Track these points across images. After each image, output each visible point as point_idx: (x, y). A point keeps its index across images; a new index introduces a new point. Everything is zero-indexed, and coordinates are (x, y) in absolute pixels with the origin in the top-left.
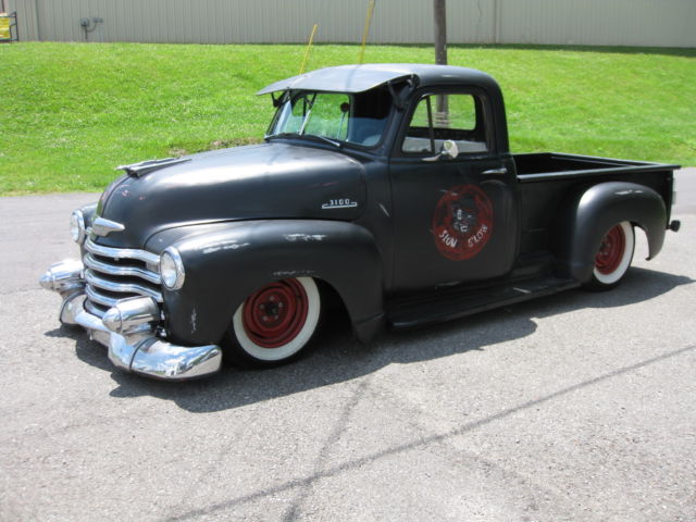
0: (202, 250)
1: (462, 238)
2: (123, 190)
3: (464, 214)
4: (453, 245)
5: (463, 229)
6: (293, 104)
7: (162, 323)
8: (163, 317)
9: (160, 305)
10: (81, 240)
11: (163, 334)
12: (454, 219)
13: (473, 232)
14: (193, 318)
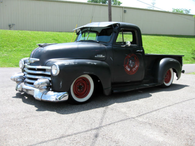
0: (64, 64)
1: (131, 68)
2: (39, 50)
3: (132, 62)
4: (129, 70)
5: (132, 66)
6: (82, 34)
7: (51, 87)
8: (51, 84)
9: (50, 81)
10: (23, 68)
11: (51, 90)
12: (129, 63)
13: (134, 67)
14: (61, 84)
